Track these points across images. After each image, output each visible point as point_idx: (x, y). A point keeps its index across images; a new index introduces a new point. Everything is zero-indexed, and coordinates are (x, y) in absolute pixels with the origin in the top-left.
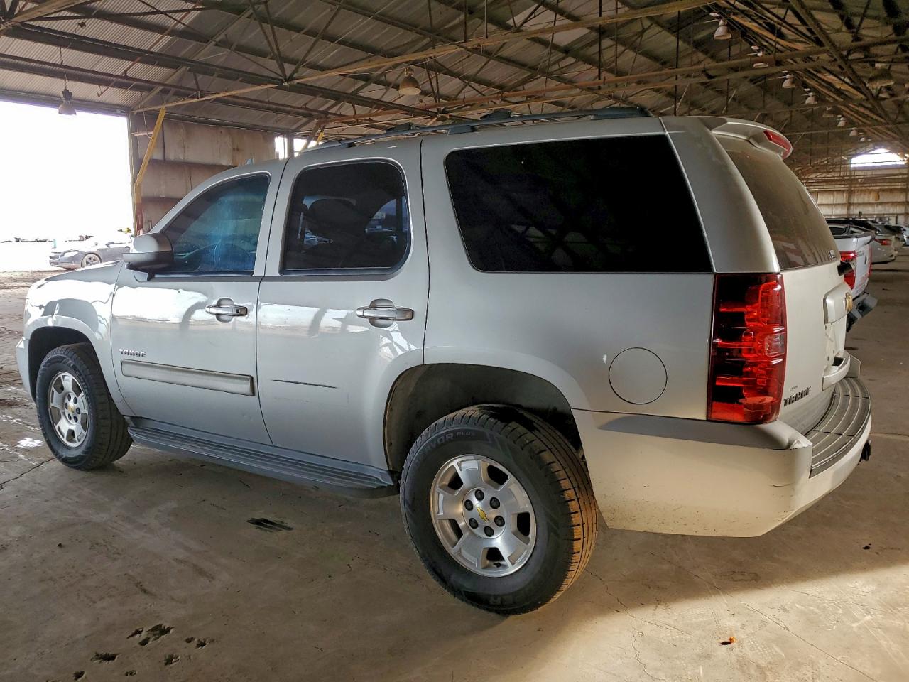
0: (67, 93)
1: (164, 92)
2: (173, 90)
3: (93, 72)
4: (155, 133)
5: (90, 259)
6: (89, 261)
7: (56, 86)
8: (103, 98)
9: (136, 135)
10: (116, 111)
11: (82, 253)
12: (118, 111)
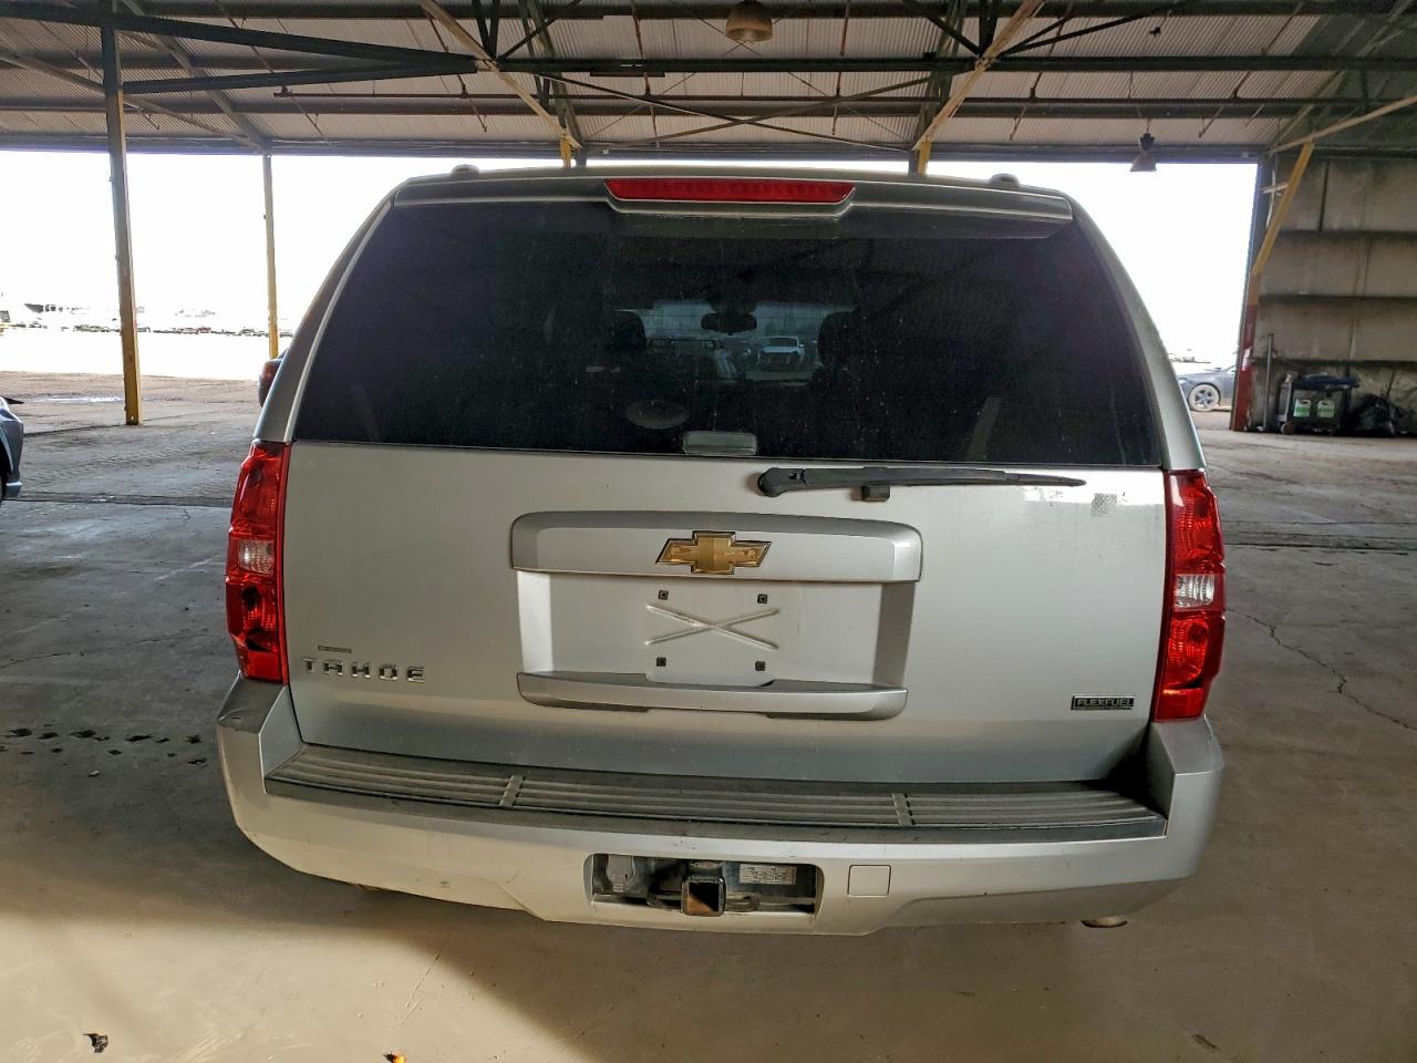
0: (1147, 139)
1: (1316, 112)
2: (1329, 107)
3: (1191, 101)
4: (1291, 186)
5: (1203, 392)
6: (1200, 395)
7: (1129, 129)
8: (1208, 138)
9: (1267, 191)
10: (1240, 156)
11: (1191, 382)
12: (1245, 155)
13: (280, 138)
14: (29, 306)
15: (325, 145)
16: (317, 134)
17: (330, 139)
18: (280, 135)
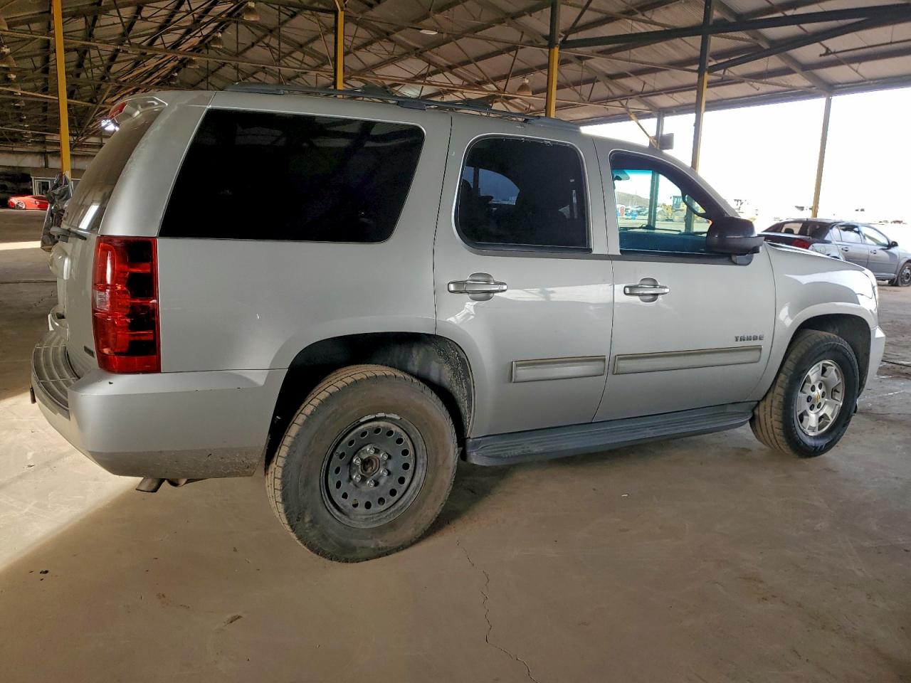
13: (839, 84)
14: (797, 207)
15: (869, 84)
16: (861, 78)
17: (870, 80)
18: (840, 81)
